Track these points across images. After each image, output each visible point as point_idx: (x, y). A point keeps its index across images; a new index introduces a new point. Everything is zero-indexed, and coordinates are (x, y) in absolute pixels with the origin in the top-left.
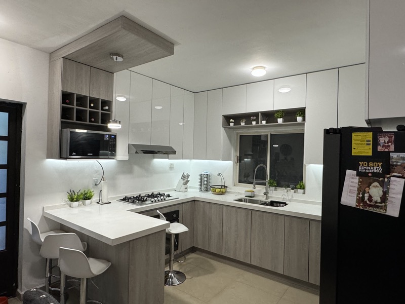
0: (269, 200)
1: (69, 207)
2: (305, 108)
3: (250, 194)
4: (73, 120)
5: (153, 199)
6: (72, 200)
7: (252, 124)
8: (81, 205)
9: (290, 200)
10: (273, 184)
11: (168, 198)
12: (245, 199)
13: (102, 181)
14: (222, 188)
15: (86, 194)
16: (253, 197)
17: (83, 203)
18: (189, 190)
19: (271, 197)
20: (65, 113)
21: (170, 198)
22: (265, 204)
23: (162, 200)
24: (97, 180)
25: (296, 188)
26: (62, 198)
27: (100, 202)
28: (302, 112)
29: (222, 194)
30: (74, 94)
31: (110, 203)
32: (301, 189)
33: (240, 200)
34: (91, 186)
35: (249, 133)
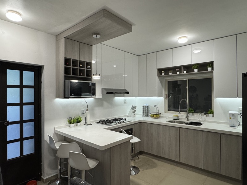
0: (189, 121)
1: (68, 127)
2: (214, 61)
3: (176, 118)
4: (71, 75)
5: (117, 122)
6: (70, 123)
7: (177, 73)
8: (75, 126)
9: (203, 121)
10: (192, 111)
11: (125, 121)
12: (173, 121)
13: (87, 111)
14: (157, 114)
15: (78, 119)
16: (178, 120)
17: (76, 125)
18: (136, 116)
19: (191, 119)
20: (67, 71)
21: (126, 121)
22: (187, 124)
23: (122, 122)
24: (84, 110)
25: (207, 113)
26: (65, 122)
27: (86, 124)
28: (211, 64)
29: (157, 118)
30: (71, 59)
31: (92, 124)
32: (211, 114)
33: (170, 122)
34: (80, 114)
35: (174, 79)
